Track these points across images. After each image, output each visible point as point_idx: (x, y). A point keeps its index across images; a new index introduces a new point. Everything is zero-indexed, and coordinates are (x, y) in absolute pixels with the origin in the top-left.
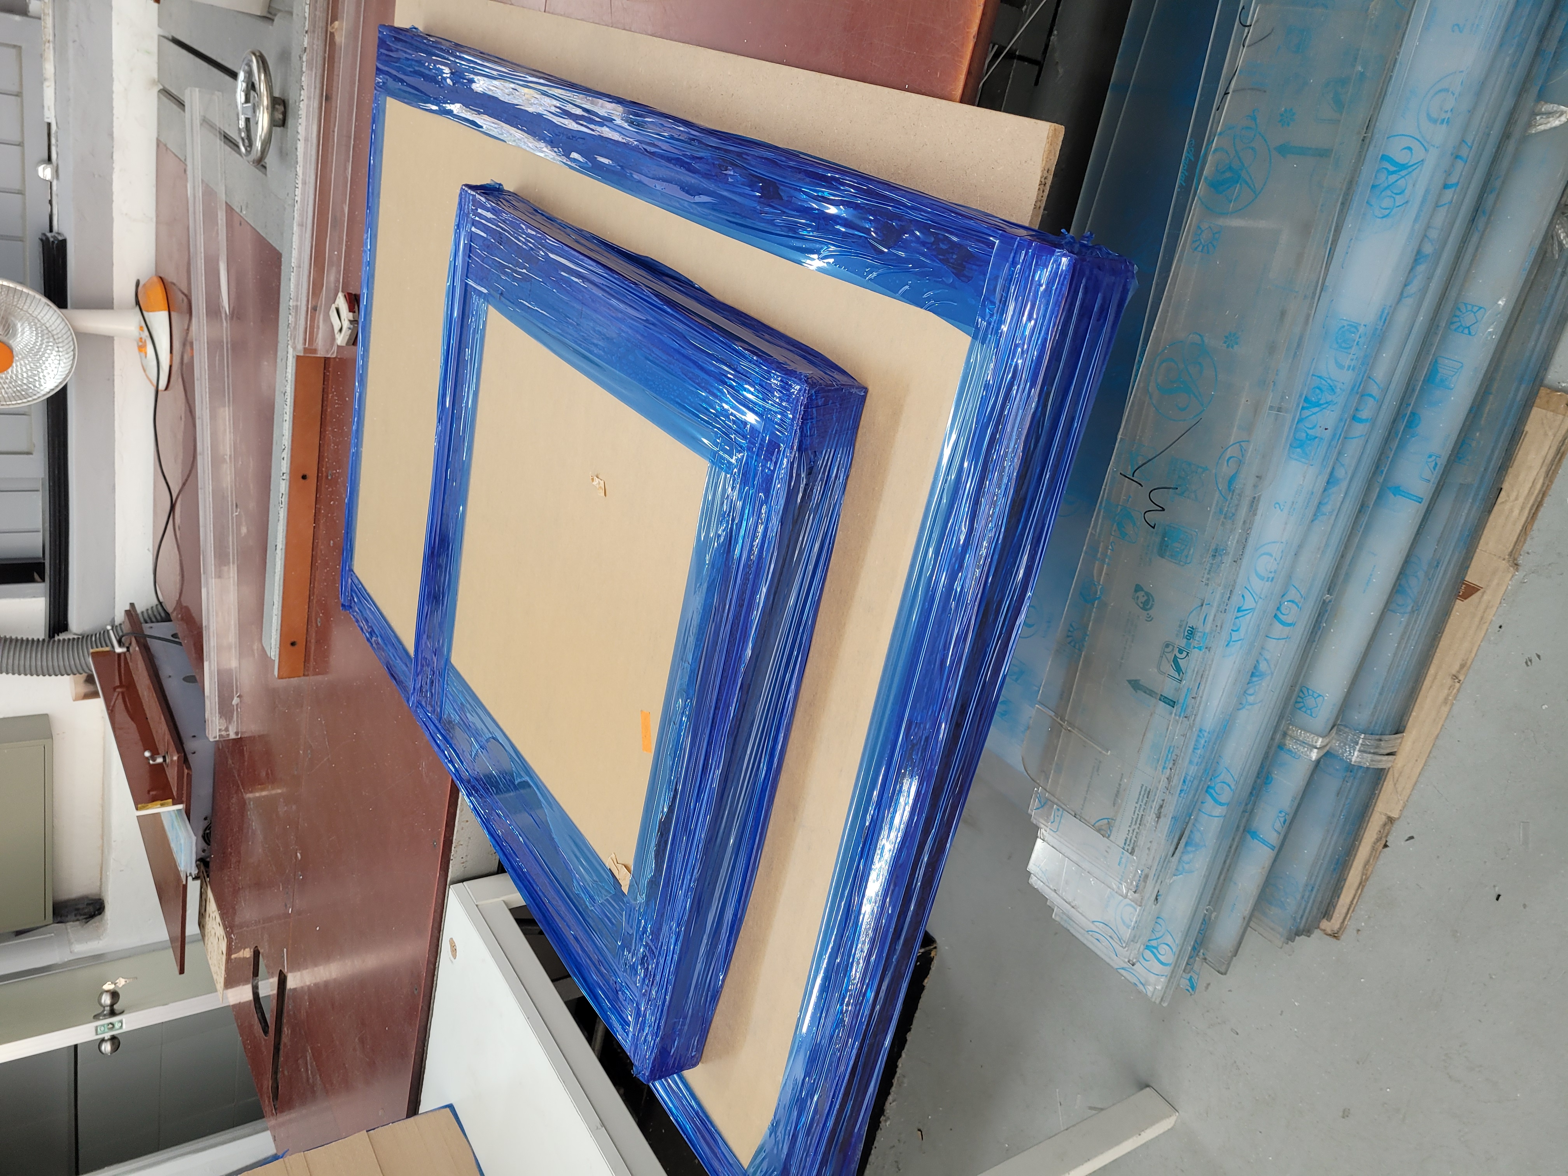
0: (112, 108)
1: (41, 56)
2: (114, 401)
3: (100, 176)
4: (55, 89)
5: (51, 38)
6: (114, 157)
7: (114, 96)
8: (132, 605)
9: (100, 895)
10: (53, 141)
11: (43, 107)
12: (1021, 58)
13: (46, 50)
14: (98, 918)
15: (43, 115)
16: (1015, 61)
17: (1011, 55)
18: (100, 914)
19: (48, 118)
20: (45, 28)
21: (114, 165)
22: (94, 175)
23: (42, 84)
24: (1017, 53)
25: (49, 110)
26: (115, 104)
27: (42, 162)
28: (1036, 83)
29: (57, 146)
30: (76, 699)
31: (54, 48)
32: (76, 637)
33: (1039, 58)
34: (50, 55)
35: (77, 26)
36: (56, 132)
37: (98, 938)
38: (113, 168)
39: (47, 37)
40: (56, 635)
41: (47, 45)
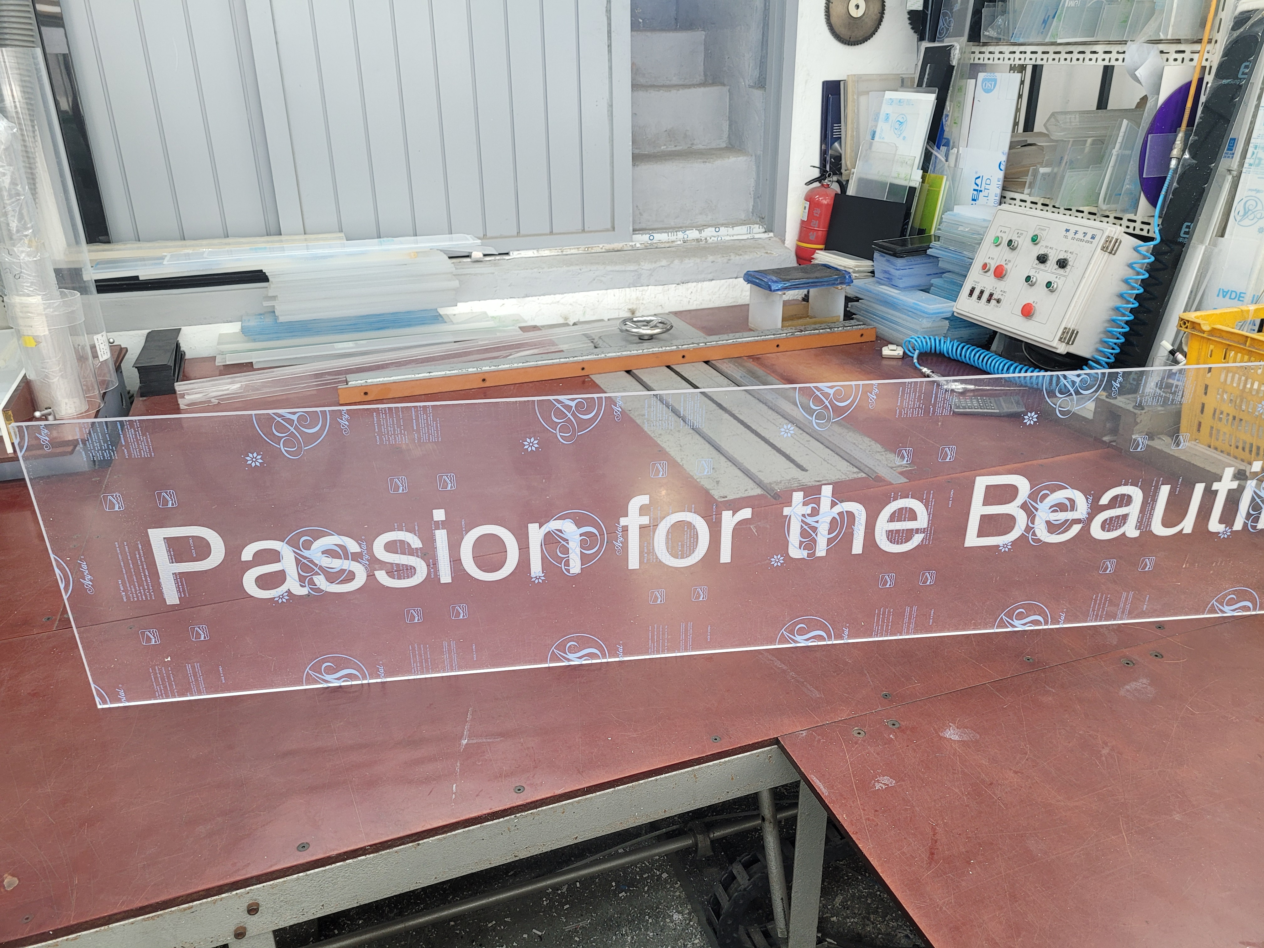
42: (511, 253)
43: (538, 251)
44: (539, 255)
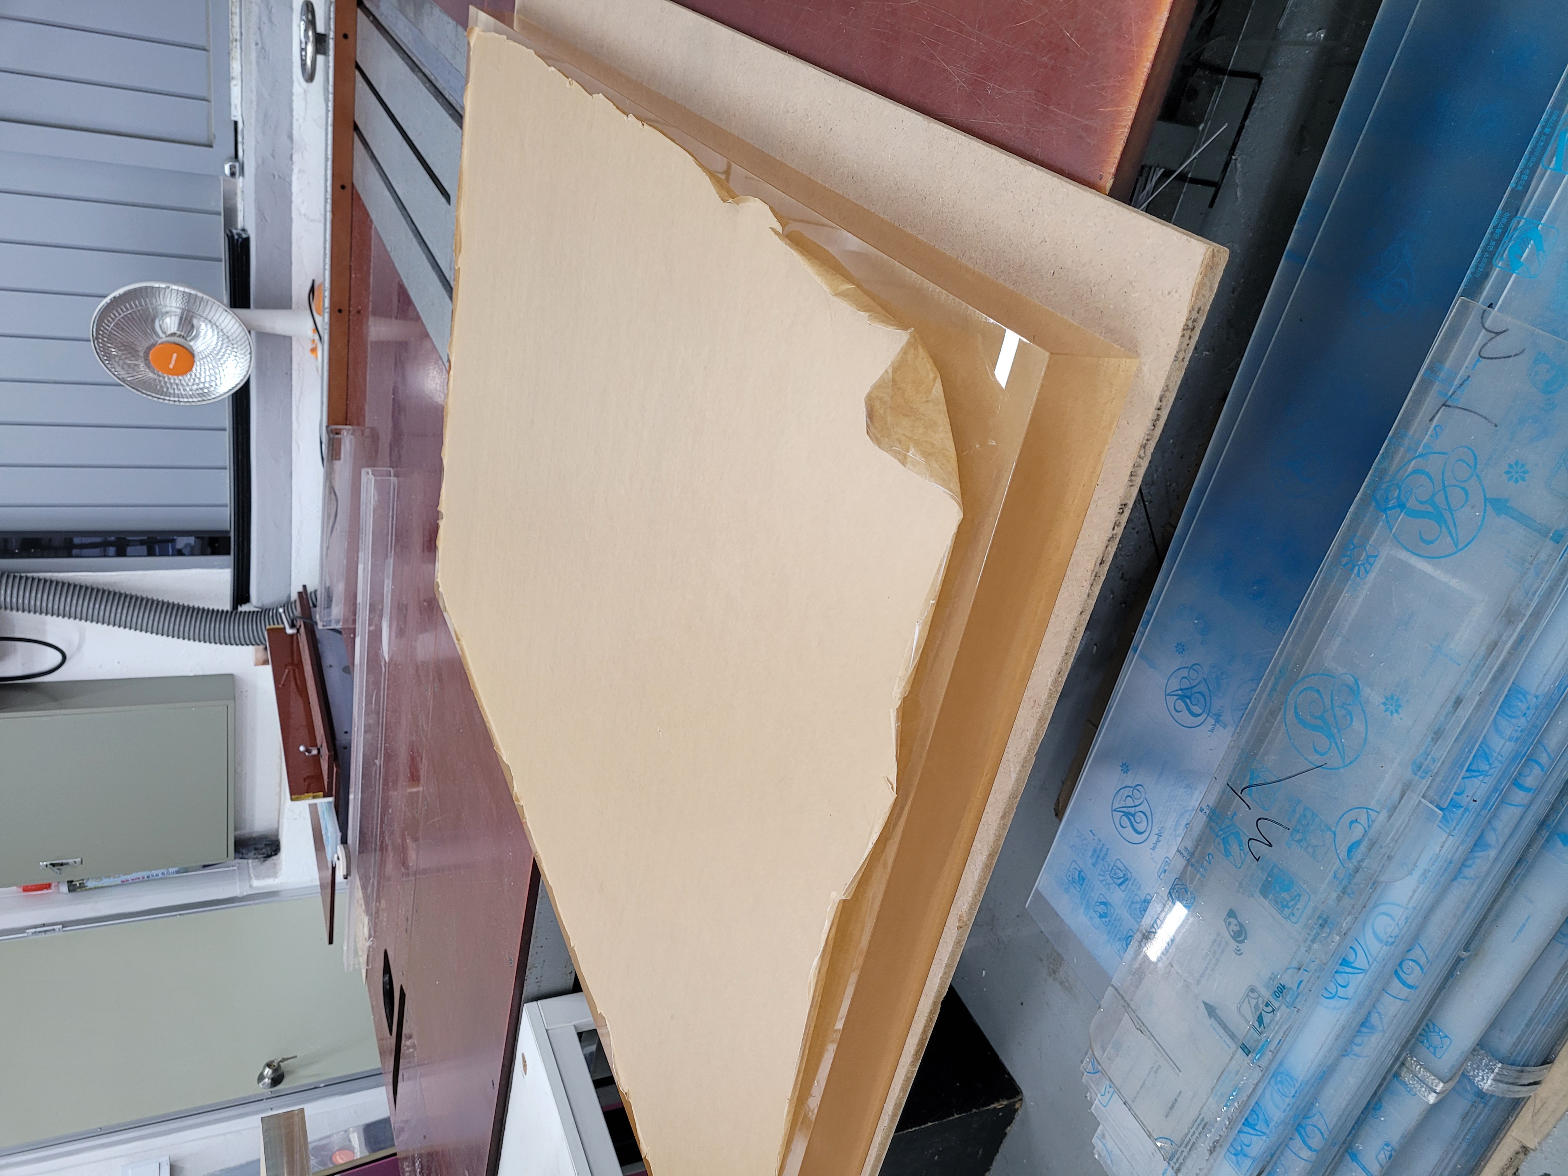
0: (291, 111)
1: (229, 53)
2: (291, 394)
3: (279, 177)
4: (242, 87)
5: (238, 37)
6: (294, 158)
7: (294, 98)
8: (305, 587)
9: (277, 835)
10: (240, 139)
11: (230, 104)
12: (1194, 181)
13: (234, 49)
14: (274, 858)
15: (230, 114)
16: (1186, 184)
17: (1182, 177)
18: (276, 854)
19: (235, 116)
20: (232, 26)
21: (294, 167)
22: (274, 175)
23: (230, 82)
24: (1189, 176)
25: (236, 108)
26: (295, 105)
27: (230, 159)
28: (1211, 205)
29: (243, 144)
30: (257, 664)
31: (241, 47)
32: (256, 610)
33: (1217, 179)
34: (236, 53)
35: (260, 29)
36: (243, 130)
37: (275, 875)
38: (292, 170)
39: (235, 36)
40: (239, 607)
41: (234, 44)
42: (234, 119)
43: (233, 78)
44: (239, 77)
